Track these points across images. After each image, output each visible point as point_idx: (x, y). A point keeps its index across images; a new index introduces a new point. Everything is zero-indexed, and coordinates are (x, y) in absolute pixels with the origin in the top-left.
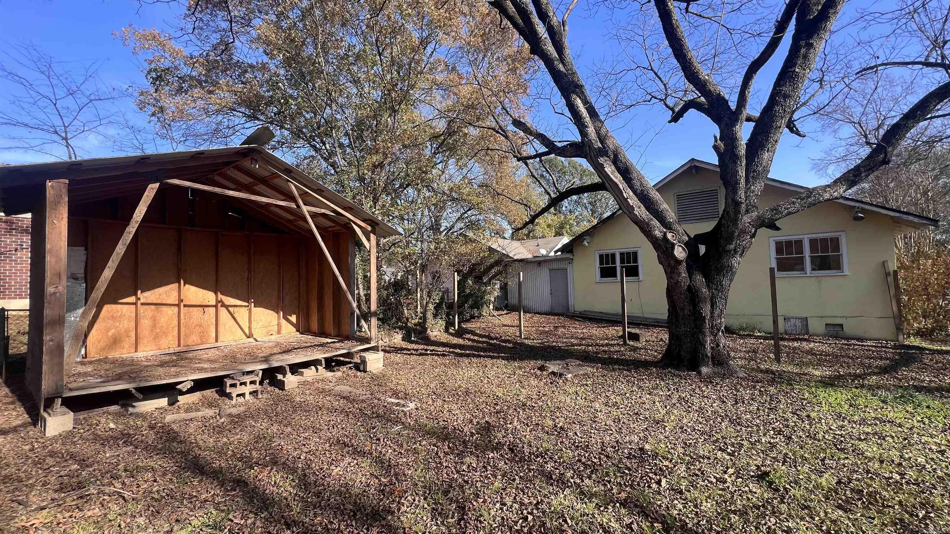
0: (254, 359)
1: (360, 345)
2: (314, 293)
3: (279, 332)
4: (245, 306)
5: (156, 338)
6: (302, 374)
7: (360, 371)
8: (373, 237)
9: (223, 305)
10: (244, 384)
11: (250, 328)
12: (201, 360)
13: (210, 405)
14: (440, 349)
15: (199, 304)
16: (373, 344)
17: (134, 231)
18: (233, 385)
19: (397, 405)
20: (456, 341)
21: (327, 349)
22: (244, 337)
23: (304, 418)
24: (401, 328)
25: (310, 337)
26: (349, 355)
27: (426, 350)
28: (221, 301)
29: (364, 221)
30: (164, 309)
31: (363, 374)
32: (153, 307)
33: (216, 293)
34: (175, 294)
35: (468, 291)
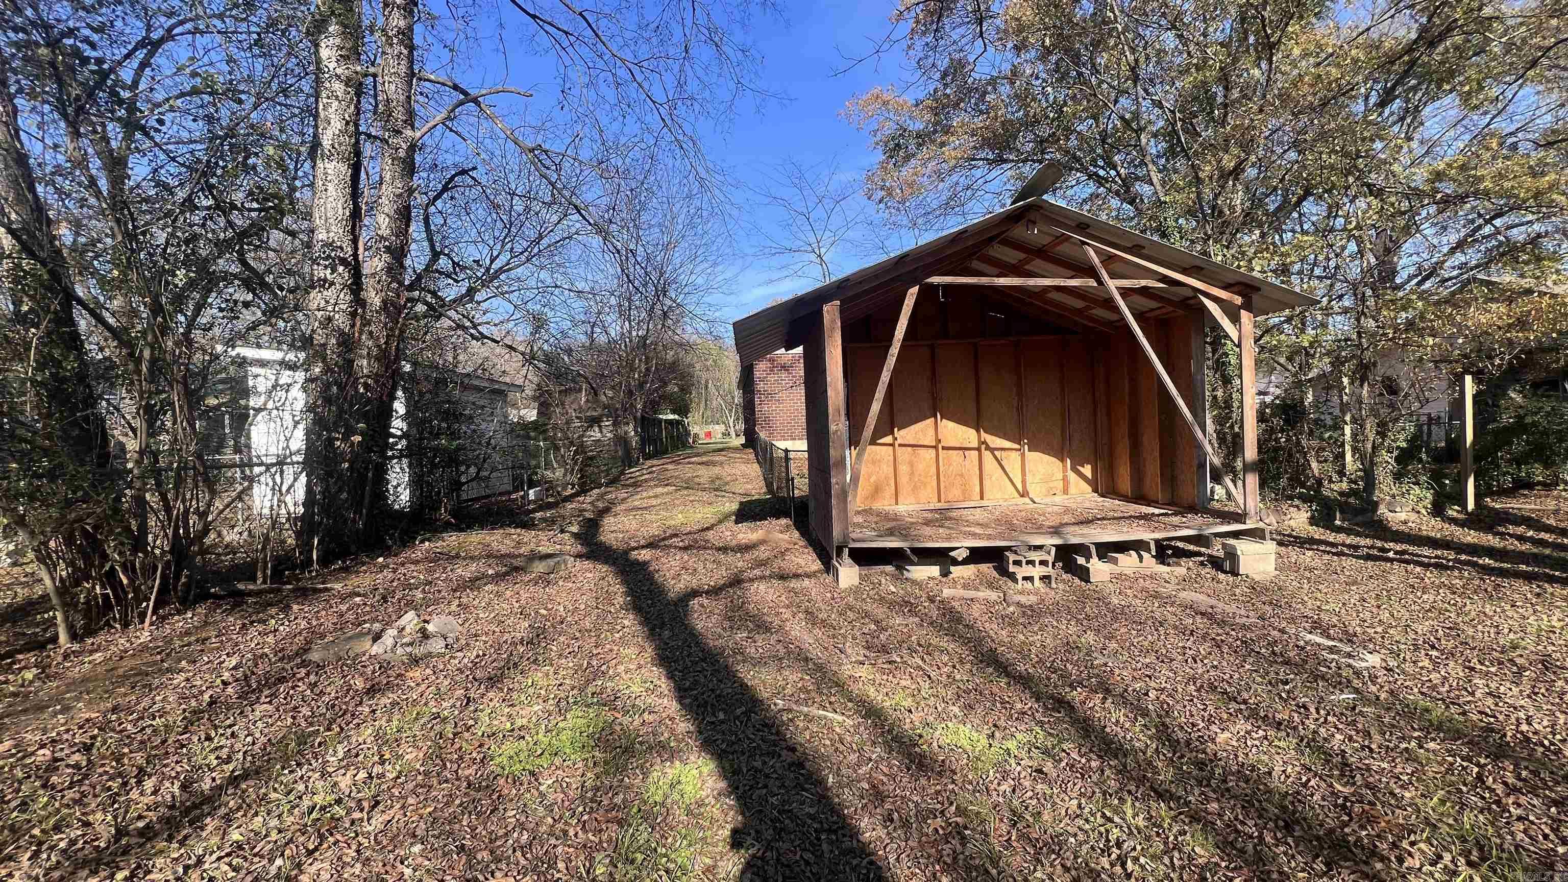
0: (1039, 529)
1: (1222, 523)
2: (1123, 429)
3: (1066, 491)
4: (1016, 450)
5: (915, 489)
6: (1115, 561)
7: (1225, 572)
8: (1245, 317)
9: (988, 448)
10: (1030, 562)
11: (1024, 482)
12: (969, 523)
13: (991, 586)
14: (1426, 551)
15: (958, 445)
16: (1250, 525)
17: (897, 351)
18: (1017, 563)
19: (1331, 650)
20: (1471, 537)
21: (1156, 525)
22: (1016, 495)
23: (1134, 632)
24: (1304, 499)
25: (1117, 502)
26: (1199, 540)
27: (1383, 550)
28: (984, 442)
29: (1226, 287)
30: (922, 451)
31: (1231, 579)
32: (909, 449)
33: (978, 431)
34: (931, 432)
35: (1507, 419)
